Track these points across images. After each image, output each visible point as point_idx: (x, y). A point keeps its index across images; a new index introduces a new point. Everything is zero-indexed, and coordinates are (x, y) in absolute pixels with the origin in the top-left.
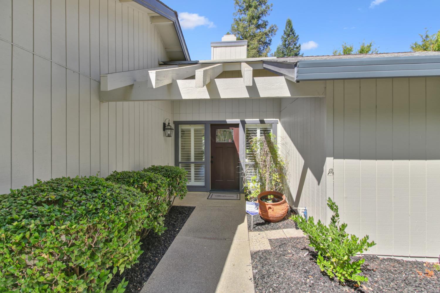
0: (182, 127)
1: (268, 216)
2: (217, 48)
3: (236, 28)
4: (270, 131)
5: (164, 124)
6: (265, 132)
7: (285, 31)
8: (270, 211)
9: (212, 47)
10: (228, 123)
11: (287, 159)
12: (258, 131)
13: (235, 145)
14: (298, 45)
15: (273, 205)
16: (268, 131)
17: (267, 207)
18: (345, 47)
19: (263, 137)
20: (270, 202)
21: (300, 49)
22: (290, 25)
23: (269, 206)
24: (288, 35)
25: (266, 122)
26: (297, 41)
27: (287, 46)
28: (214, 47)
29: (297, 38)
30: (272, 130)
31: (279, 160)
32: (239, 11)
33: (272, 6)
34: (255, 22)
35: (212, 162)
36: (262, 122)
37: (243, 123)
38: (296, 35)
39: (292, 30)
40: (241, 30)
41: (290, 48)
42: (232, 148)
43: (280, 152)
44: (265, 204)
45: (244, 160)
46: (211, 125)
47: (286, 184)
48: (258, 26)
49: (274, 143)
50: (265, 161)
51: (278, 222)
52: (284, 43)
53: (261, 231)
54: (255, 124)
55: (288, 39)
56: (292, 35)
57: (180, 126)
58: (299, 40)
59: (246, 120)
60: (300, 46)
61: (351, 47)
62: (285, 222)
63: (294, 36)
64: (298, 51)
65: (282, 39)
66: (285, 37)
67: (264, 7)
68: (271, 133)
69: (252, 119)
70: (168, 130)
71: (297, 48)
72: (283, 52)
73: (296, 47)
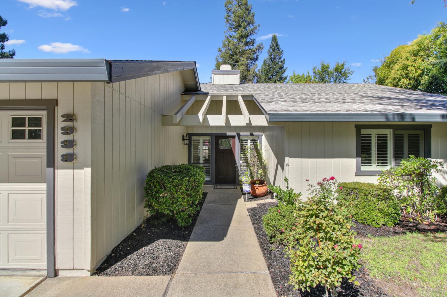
0: (193, 138)
1: (256, 193)
2: (217, 75)
3: (227, 45)
4: (257, 141)
5: (183, 136)
6: (254, 142)
7: (271, 46)
8: (257, 190)
9: (212, 74)
10: (228, 135)
11: (268, 160)
12: (249, 141)
13: (232, 151)
14: (282, 59)
15: (259, 186)
16: (256, 141)
17: (255, 188)
18: (323, 65)
19: (253, 145)
20: (257, 185)
21: (284, 63)
22: (276, 40)
23: (257, 187)
24: (274, 50)
25: (254, 135)
26: (281, 55)
27: (273, 59)
28: (214, 74)
29: (281, 53)
30: (258, 140)
31: (263, 161)
32: (229, 29)
33: (259, 26)
34: (244, 40)
35: (216, 163)
36: (252, 135)
37: (239, 135)
38: (281, 50)
39: (277, 45)
40: (231, 47)
41: (275, 62)
42: (230, 153)
43: (264, 156)
44: (254, 186)
45: (239, 162)
46: (216, 136)
47: (268, 177)
48: (247, 44)
49: (260, 150)
50: (254, 162)
51: (262, 197)
52: (270, 57)
53: (252, 201)
54: (247, 136)
55: (274, 53)
56: (277, 50)
57: (192, 136)
58: (284, 55)
59: (240, 133)
60: (284, 60)
61: (328, 65)
62: (266, 197)
63: (279, 51)
64: (283, 65)
65: (268, 52)
66: (271, 51)
67: (252, 27)
68: (258, 143)
69: (245, 132)
70: (185, 140)
71: (282, 62)
72: (269, 65)
73: (280, 60)
